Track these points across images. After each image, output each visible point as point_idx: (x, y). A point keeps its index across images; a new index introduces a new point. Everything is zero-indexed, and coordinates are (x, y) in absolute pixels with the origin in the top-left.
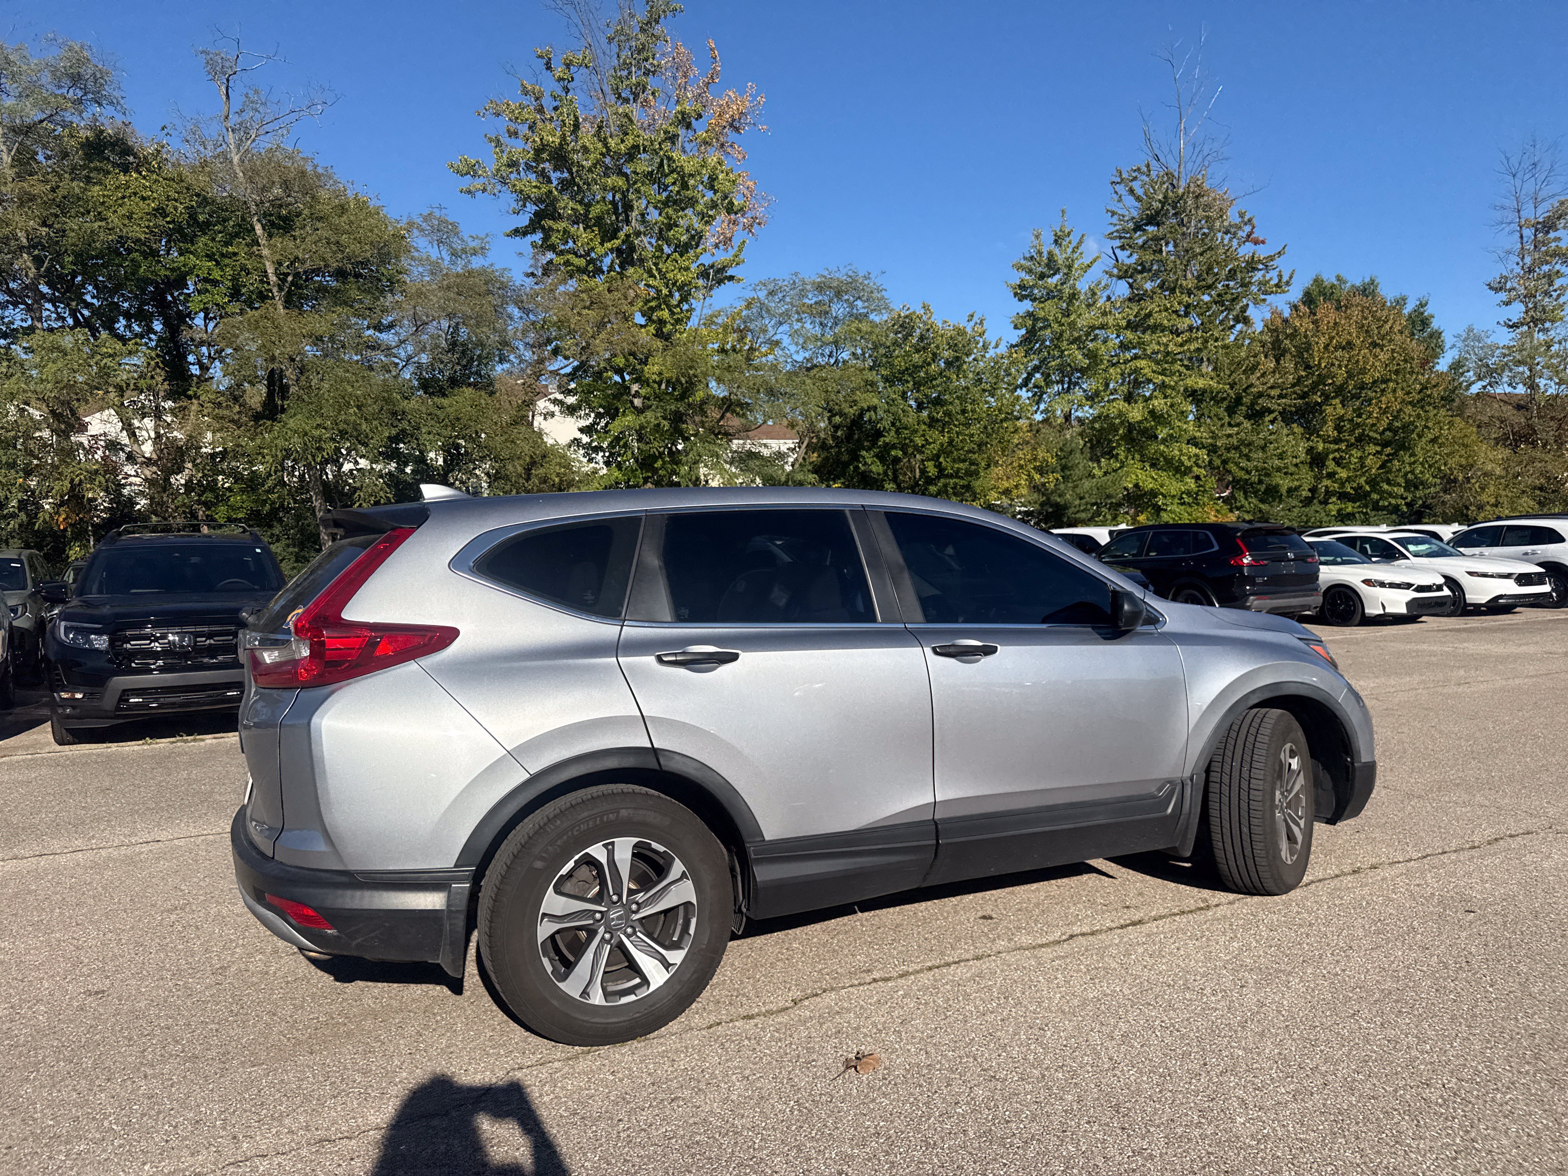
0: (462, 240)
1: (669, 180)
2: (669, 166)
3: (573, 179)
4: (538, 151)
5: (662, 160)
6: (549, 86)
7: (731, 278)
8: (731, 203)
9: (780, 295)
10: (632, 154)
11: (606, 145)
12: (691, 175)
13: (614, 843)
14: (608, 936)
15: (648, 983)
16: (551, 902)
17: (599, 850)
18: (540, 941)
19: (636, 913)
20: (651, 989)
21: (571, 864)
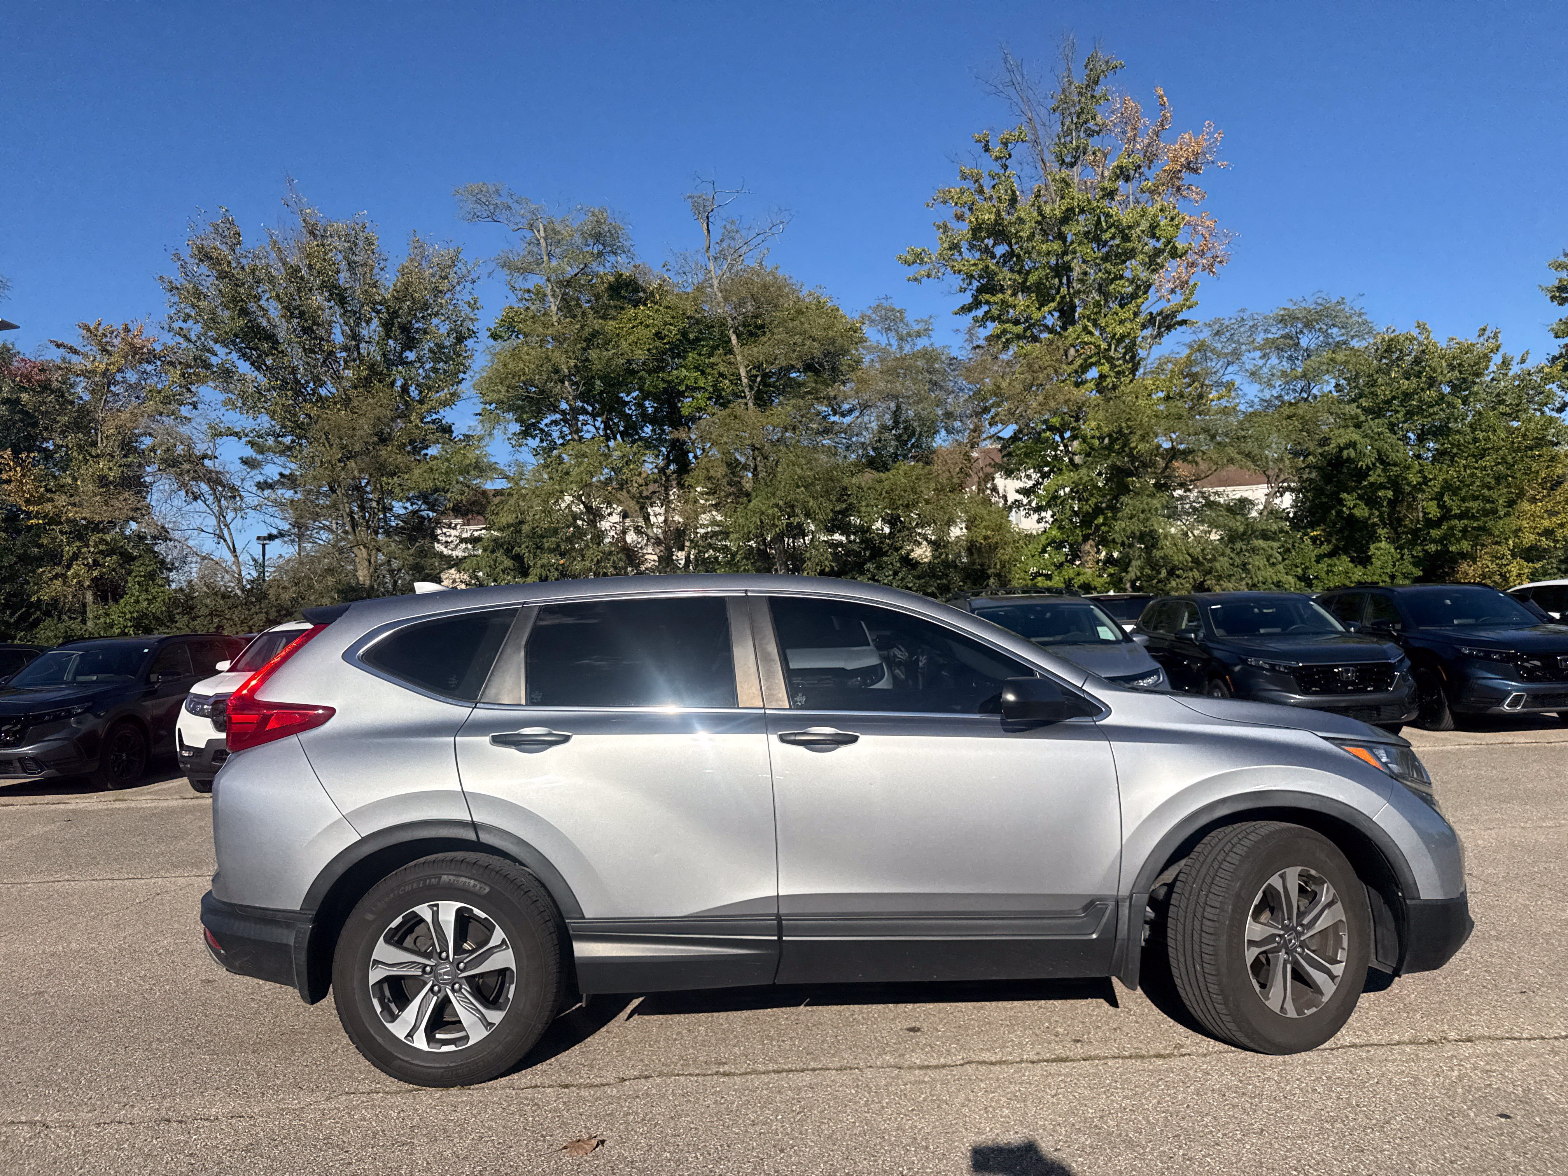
0: (907, 325)
1: (1106, 236)
2: (1106, 222)
3: (1012, 250)
4: (976, 230)
5: (1099, 218)
6: (988, 165)
7: (1184, 322)
8: (1174, 248)
9: (1228, 334)
10: (1067, 217)
11: (1040, 213)
12: (1129, 227)
13: (437, 905)
14: (436, 988)
15: (467, 1038)
16: (383, 951)
17: (424, 911)
18: (371, 983)
19: (462, 971)
20: (470, 1043)
21: (399, 920)
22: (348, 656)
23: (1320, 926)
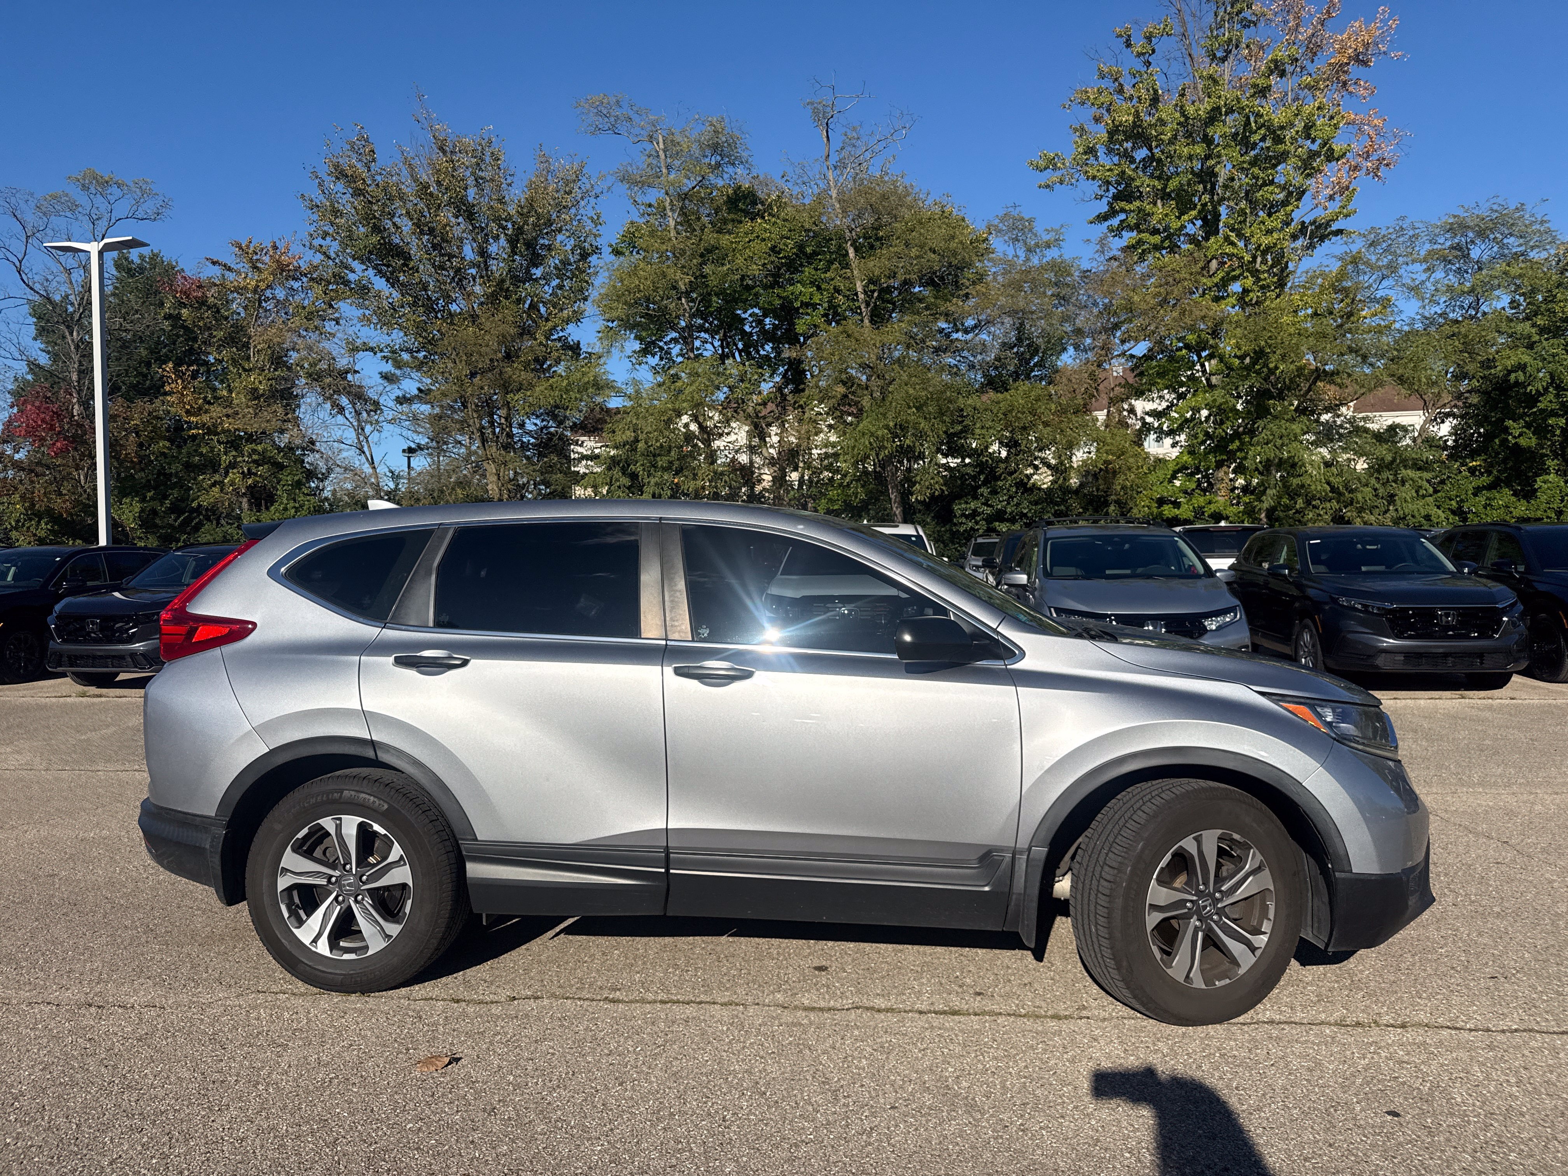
0: (1036, 235)
1: (1256, 138)
2: (1256, 122)
3: (1153, 154)
4: (1112, 133)
5: (1248, 118)
6: (1130, 62)
7: (1340, 232)
8: (1331, 150)
9: (1384, 245)
10: (1213, 118)
11: (1183, 113)
12: (1282, 128)
13: (340, 819)
14: (341, 898)
15: (367, 948)
16: (290, 859)
17: (328, 823)
18: (279, 890)
19: (364, 883)
20: (370, 953)
21: (305, 831)
22: (273, 573)
23: (1240, 893)
